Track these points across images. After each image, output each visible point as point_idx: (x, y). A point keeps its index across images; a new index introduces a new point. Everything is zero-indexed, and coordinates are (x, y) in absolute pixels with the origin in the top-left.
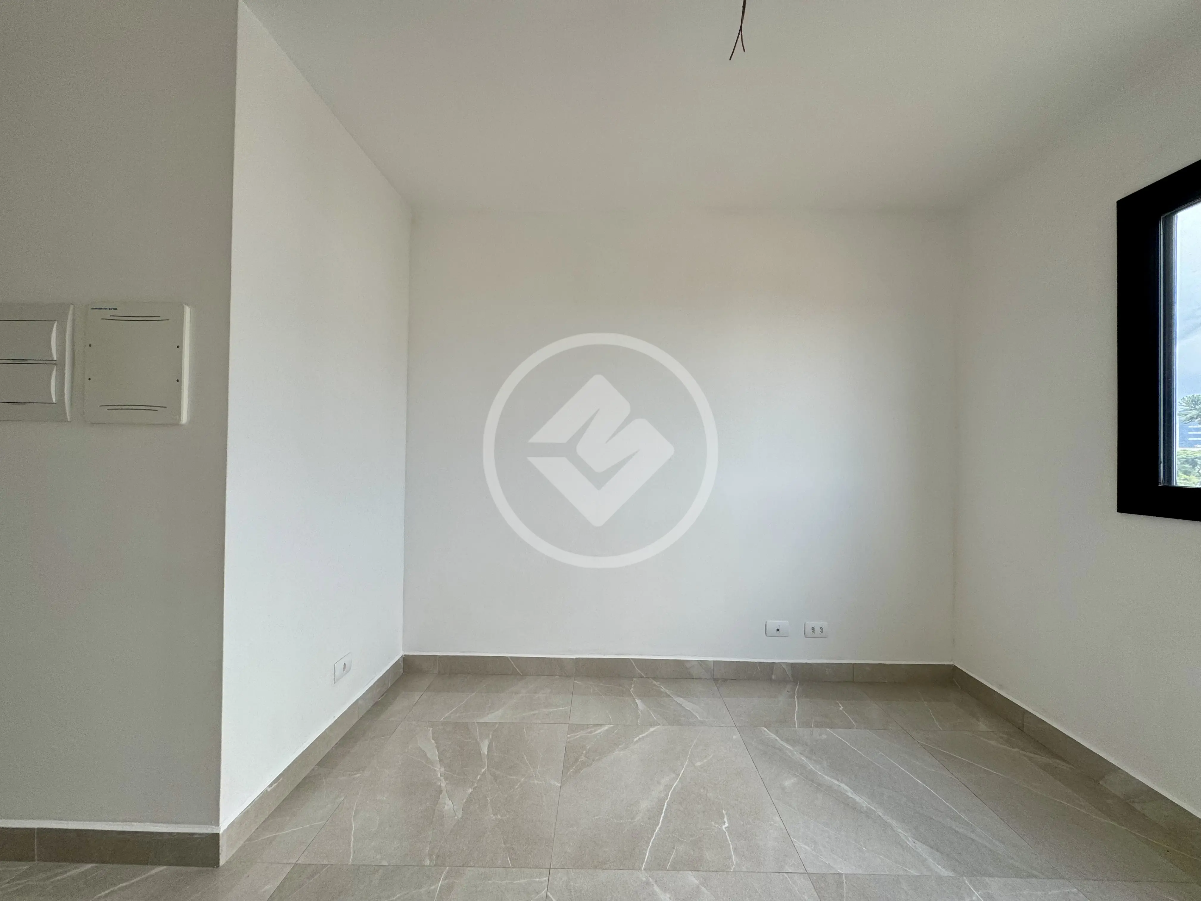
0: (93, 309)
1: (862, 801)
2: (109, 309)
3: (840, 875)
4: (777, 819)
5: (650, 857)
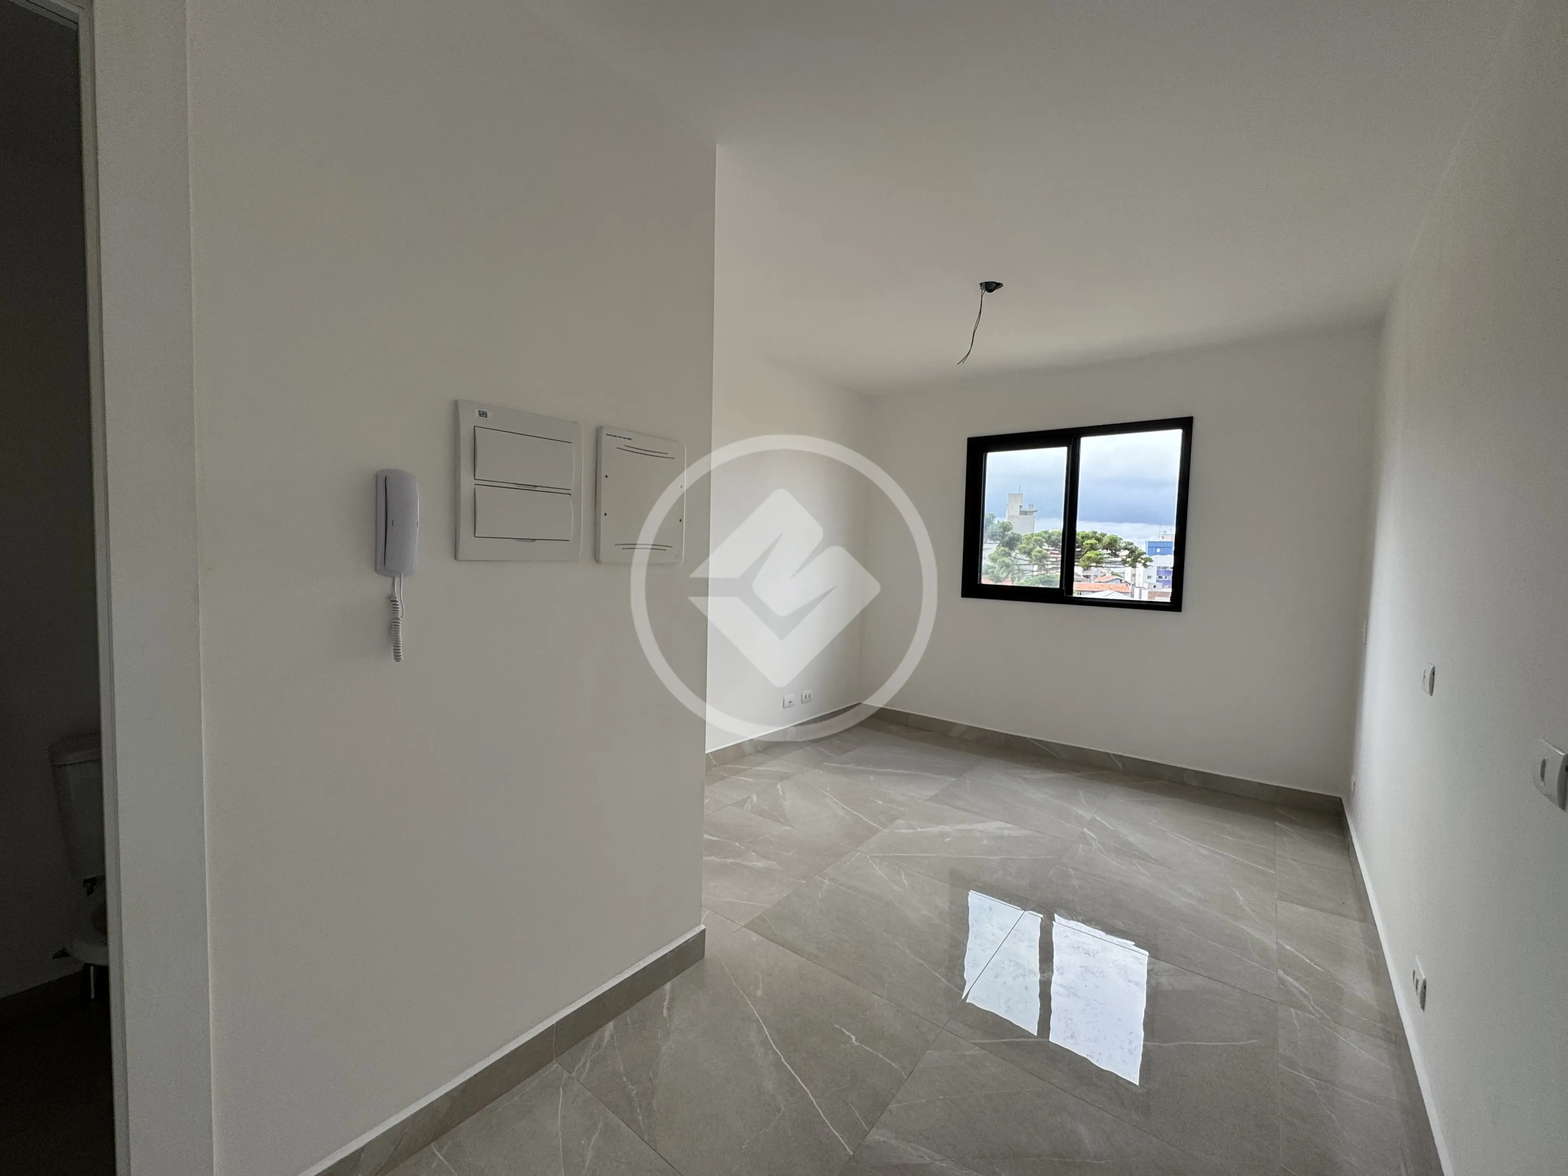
0: (607, 435)
2: (624, 438)
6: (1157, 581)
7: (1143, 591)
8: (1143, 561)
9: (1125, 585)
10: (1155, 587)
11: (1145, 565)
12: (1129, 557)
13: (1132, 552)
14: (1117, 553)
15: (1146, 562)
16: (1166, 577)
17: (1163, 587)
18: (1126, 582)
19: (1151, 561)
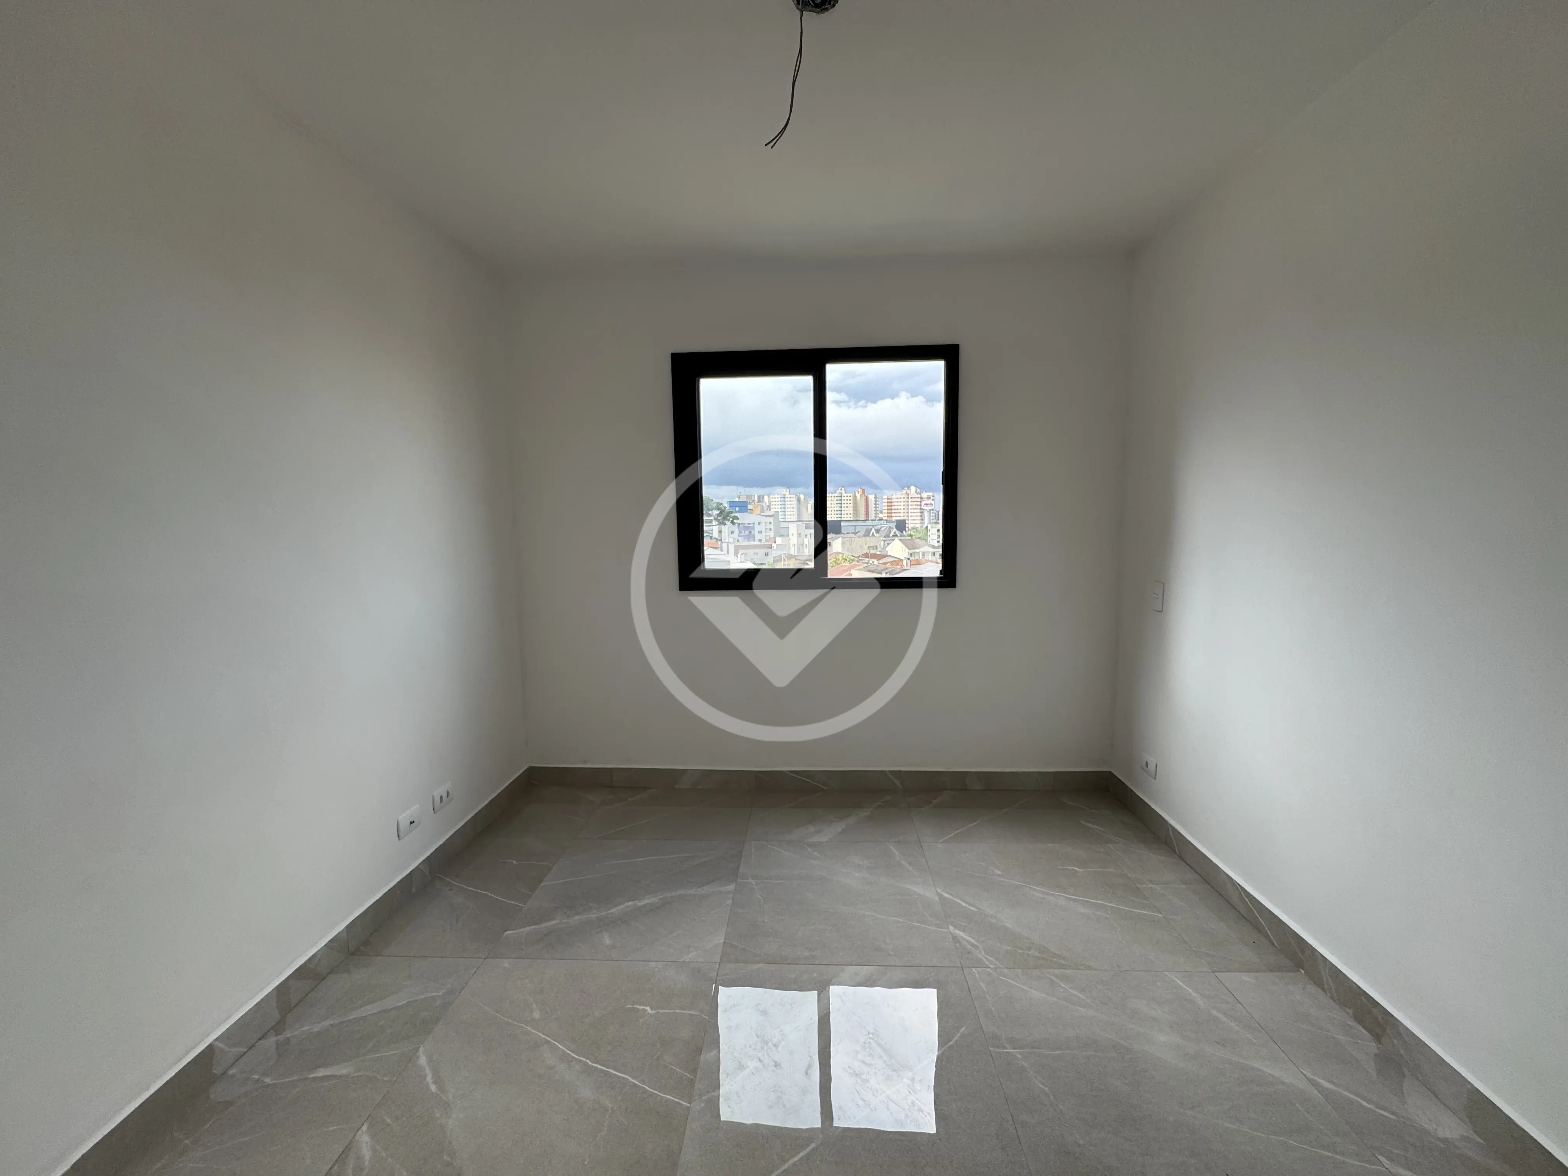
1: (648, 900)
3: (724, 942)
4: (653, 964)
5: (674, 1095)
6: (739, 536)
7: (729, 545)
8: (731, 519)
9: (715, 540)
10: (738, 541)
11: (733, 523)
12: (720, 517)
13: (722, 512)
14: (710, 512)
15: (733, 519)
16: (745, 532)
17: (744, 541)
18: (715, 538)
19: (738, 519)
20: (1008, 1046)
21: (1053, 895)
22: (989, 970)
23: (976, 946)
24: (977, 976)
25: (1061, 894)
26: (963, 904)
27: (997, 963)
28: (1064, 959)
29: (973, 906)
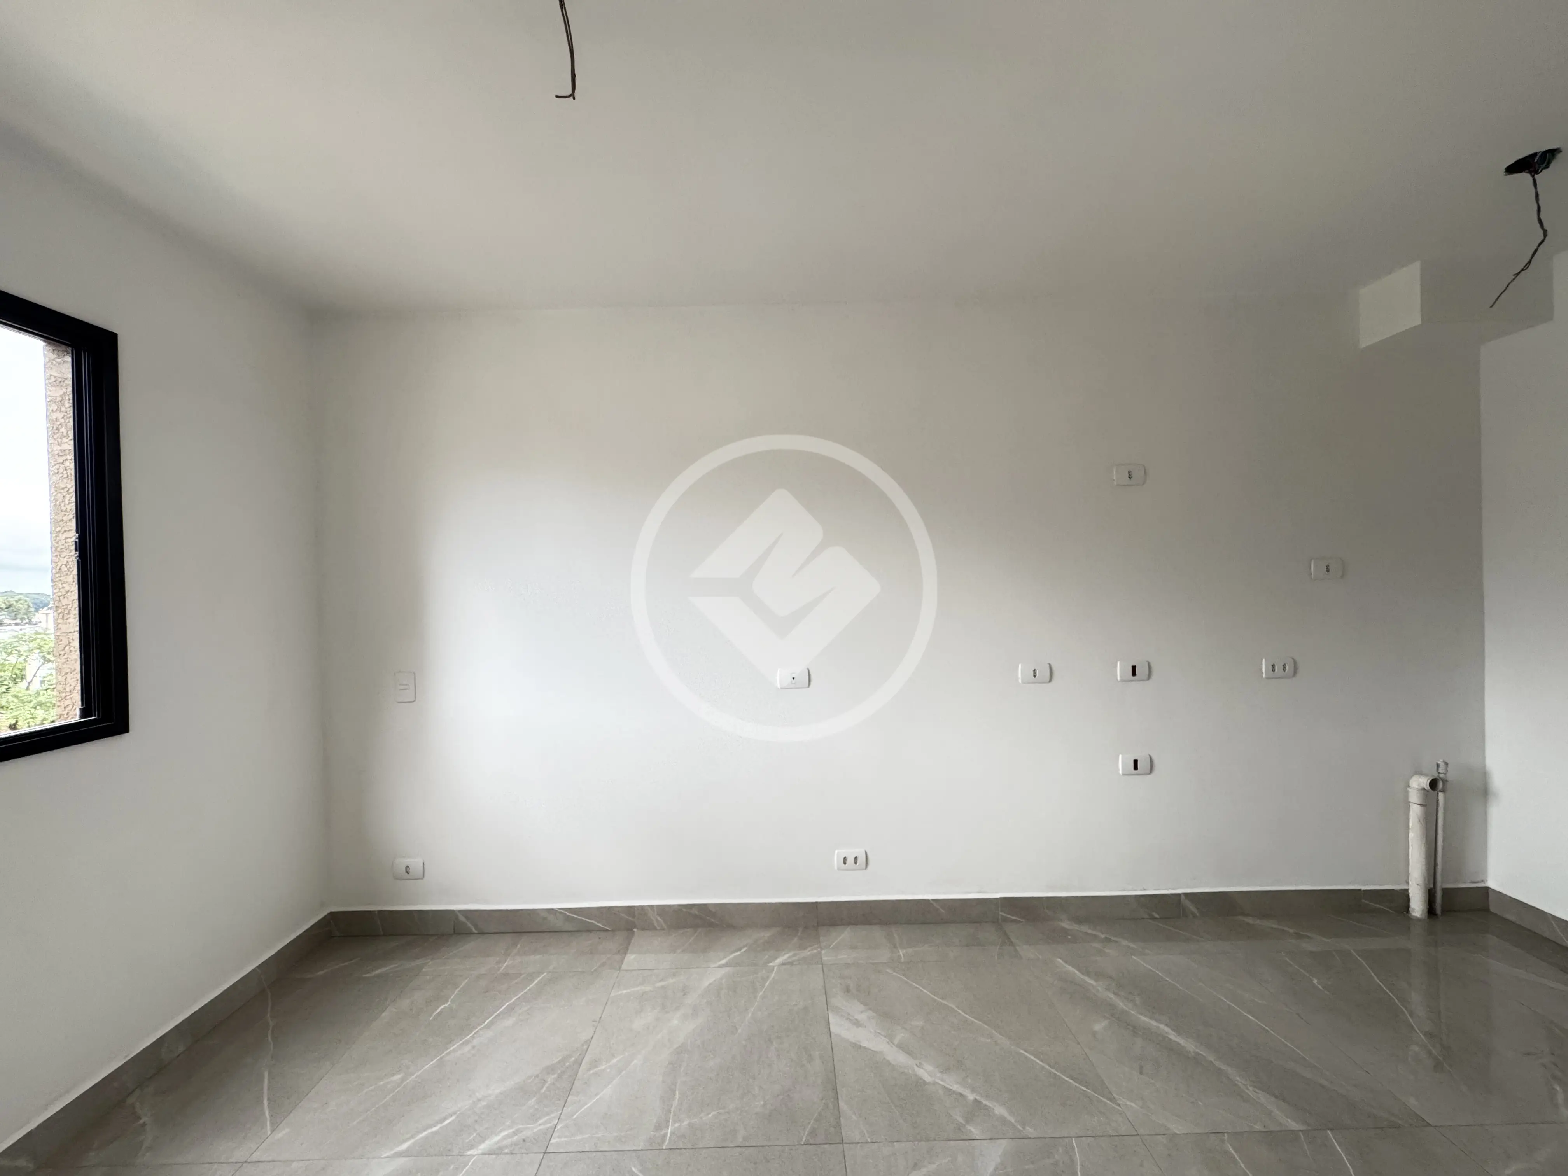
20: (663, 1132)
21: (473, 1037)
22: (559, 1127)
23: (517, 1130)
24: (563, 1139)
25: (476, 1030)
26: (435, 1129)
27: (553, 1115)
28: (570, 1056)
29: (445, 1119)
